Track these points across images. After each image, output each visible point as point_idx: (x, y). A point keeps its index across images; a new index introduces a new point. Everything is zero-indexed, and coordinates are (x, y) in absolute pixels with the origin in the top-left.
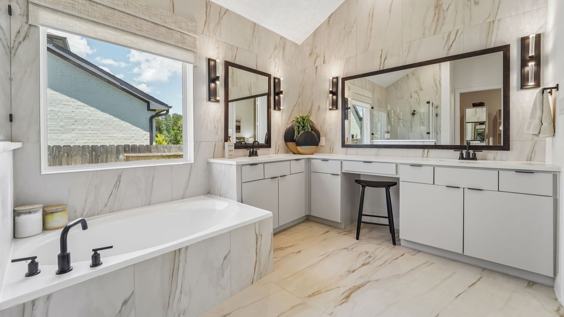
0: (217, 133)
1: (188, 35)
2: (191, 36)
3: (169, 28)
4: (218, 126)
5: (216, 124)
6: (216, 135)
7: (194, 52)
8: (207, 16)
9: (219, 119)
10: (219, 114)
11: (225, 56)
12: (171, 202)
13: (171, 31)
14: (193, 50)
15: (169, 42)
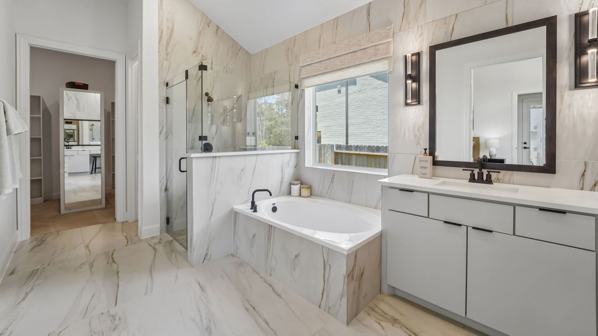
0: (418, 143)
1: (382, 44)
2: (384, 43)
3: (365, 49)
4: (420, 135)
5: (417, 133)
6: (417, 145)
7: (388, 57)
8: (406, 7)
9: (421, 125)
10: (422, 119)
11: (432, 40)
12: (365, 208)
13: (366, 50)
14: (387, 56)
15: (364, 61)
